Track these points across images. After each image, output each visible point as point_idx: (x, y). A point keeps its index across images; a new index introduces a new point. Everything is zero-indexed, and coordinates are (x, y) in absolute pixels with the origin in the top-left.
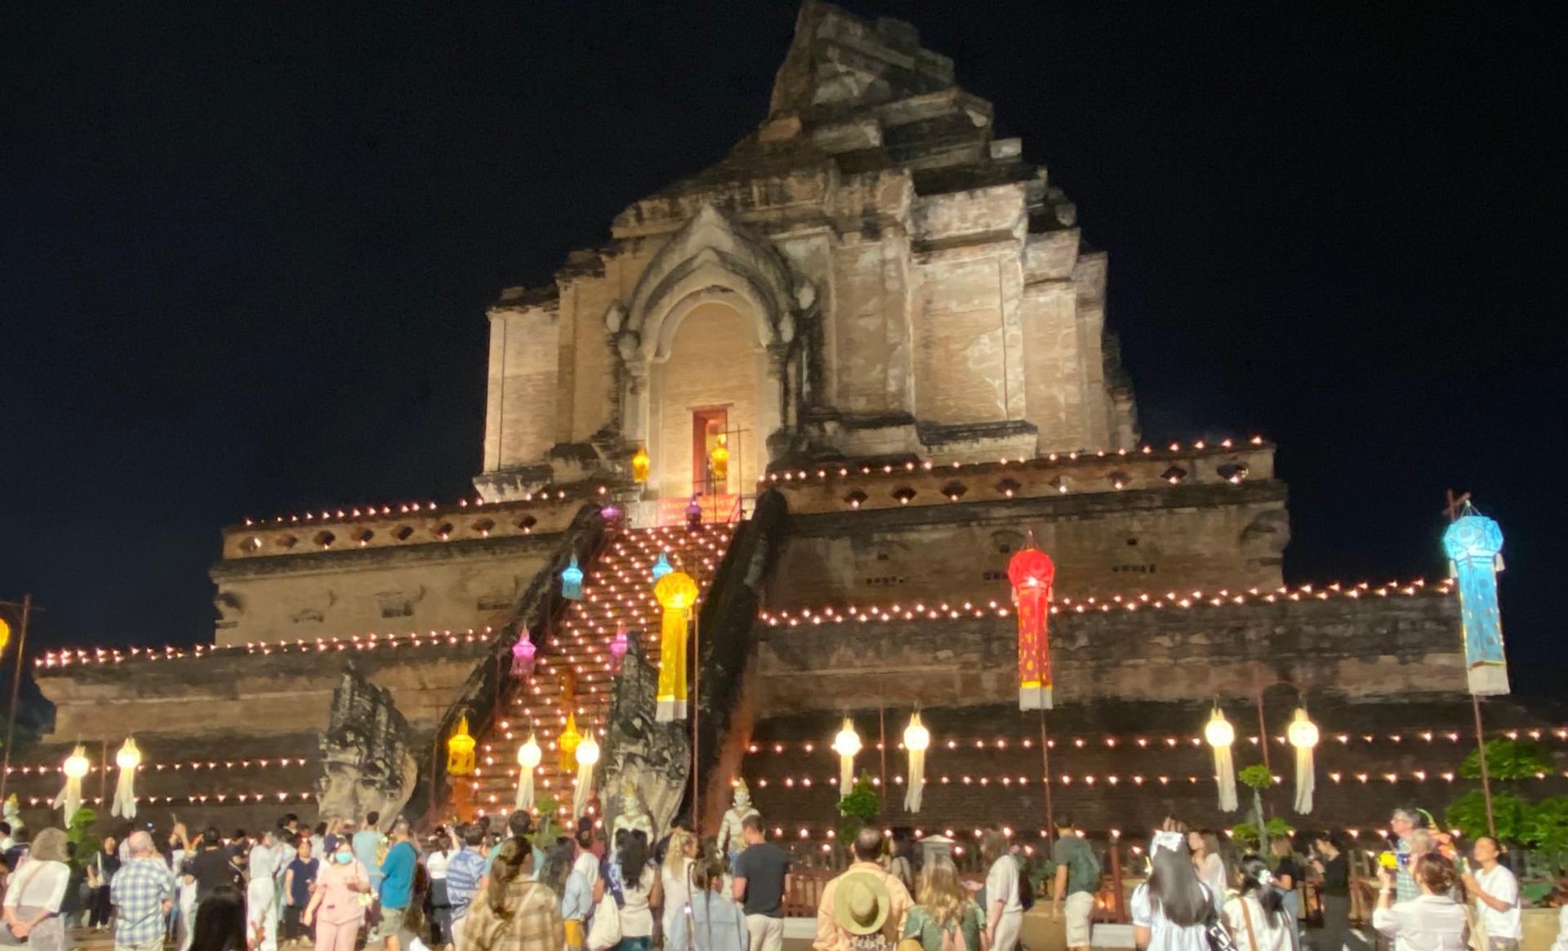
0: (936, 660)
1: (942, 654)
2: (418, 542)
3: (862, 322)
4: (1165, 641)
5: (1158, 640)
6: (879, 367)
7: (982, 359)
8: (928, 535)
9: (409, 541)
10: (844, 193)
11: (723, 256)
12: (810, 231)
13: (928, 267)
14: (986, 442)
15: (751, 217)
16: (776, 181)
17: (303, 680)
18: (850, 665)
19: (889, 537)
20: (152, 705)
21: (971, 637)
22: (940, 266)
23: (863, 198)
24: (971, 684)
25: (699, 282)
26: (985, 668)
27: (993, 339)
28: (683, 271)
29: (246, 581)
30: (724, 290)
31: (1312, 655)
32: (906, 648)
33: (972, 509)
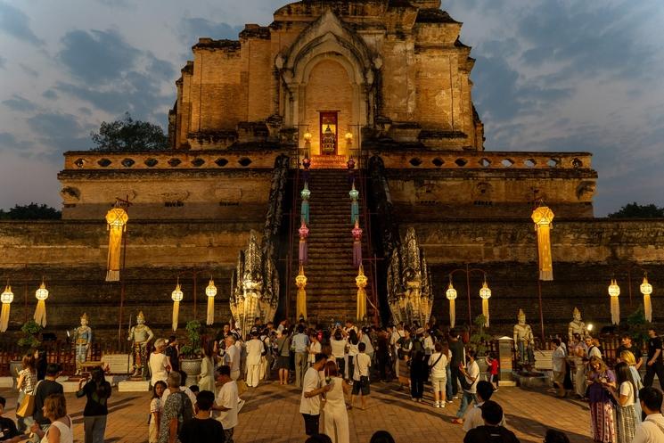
0: (475, 242)
1: (478, 239)
2: (184, 167)
3: (396, 78)
4: (571, 237)
5: (569, 236)
6: (404, 100)
7: (442, 102)
8: (450, 183)
9: (179, 167)
10: (388, 15)
11: (338, 38)
12: (377, 31)
13: (418, 56)
14: (445, 140)
15: (347, 20)
16: (361, 4)
17: (141, 239)
18: (435, 243)
19: (432, 182)
20: (42, 249)
21: (492, 232)
22: (423, 57)
23: (397, 19)
24: (489, 253)
25: (324, 49)
26: (495, 246)
27: (447, 93)
28: (317, 42)
29: (81, 182)
30: (337, 54)
31: (625, 244)
32: (463, 235)
33: (471, 172)
